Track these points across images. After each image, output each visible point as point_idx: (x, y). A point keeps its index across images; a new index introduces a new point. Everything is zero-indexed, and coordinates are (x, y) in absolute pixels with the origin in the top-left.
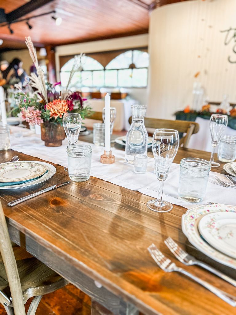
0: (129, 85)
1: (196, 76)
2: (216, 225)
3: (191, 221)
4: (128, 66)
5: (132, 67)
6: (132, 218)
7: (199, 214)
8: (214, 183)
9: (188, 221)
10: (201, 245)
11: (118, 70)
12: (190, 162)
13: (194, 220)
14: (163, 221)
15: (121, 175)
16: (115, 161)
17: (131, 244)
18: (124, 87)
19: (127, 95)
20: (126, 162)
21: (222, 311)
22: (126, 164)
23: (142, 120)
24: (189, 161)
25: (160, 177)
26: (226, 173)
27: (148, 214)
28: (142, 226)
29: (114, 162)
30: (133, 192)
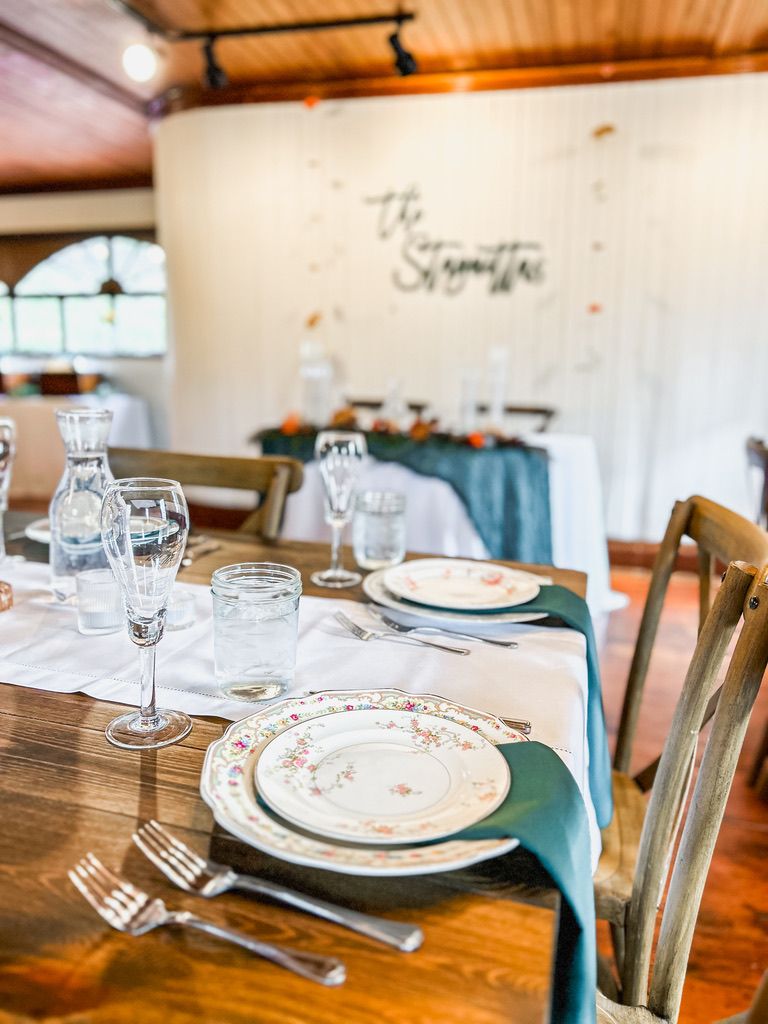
0: (107, 348)
1: (313, 322)
2: (312, 758)
3: (238, 757)
4: (95, 287)
5: (111, 288)
6: (40, 787)
7: (266, 732)
8: (335, 633)
9: (225, 759)
10: (252, 824)
11: (61, 297)
12: (244, 577)
13: (246, 752)
14: (150, 774)
15: (29, 647)
16: (16, 600)
17: (20, 875)
18: (86, 355)
19: (100, 379)
20: (58, 601)
21: (287, 1012)
22: (58, 608)
23: (98, 459)
24: (241, 575)
25: (137, 634)
26: (366, 600)
27: (106, 761)
28: (77, 805)
29: (8, 608)
30: (61, 699)
